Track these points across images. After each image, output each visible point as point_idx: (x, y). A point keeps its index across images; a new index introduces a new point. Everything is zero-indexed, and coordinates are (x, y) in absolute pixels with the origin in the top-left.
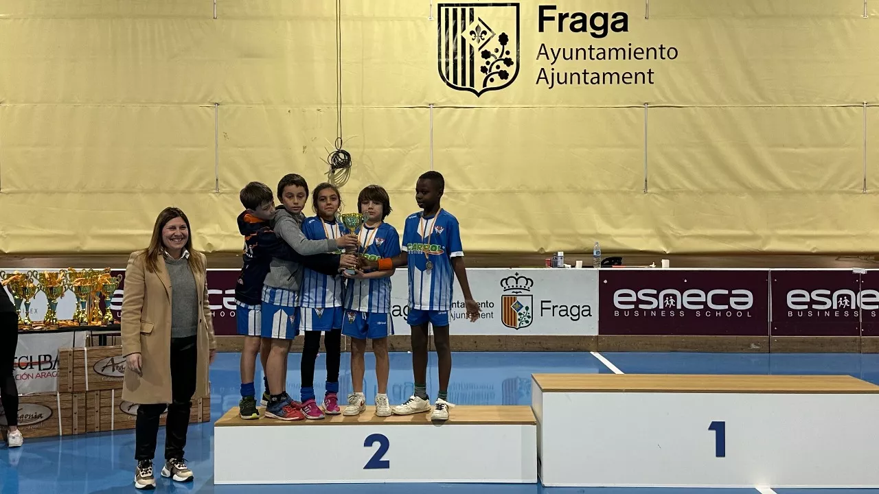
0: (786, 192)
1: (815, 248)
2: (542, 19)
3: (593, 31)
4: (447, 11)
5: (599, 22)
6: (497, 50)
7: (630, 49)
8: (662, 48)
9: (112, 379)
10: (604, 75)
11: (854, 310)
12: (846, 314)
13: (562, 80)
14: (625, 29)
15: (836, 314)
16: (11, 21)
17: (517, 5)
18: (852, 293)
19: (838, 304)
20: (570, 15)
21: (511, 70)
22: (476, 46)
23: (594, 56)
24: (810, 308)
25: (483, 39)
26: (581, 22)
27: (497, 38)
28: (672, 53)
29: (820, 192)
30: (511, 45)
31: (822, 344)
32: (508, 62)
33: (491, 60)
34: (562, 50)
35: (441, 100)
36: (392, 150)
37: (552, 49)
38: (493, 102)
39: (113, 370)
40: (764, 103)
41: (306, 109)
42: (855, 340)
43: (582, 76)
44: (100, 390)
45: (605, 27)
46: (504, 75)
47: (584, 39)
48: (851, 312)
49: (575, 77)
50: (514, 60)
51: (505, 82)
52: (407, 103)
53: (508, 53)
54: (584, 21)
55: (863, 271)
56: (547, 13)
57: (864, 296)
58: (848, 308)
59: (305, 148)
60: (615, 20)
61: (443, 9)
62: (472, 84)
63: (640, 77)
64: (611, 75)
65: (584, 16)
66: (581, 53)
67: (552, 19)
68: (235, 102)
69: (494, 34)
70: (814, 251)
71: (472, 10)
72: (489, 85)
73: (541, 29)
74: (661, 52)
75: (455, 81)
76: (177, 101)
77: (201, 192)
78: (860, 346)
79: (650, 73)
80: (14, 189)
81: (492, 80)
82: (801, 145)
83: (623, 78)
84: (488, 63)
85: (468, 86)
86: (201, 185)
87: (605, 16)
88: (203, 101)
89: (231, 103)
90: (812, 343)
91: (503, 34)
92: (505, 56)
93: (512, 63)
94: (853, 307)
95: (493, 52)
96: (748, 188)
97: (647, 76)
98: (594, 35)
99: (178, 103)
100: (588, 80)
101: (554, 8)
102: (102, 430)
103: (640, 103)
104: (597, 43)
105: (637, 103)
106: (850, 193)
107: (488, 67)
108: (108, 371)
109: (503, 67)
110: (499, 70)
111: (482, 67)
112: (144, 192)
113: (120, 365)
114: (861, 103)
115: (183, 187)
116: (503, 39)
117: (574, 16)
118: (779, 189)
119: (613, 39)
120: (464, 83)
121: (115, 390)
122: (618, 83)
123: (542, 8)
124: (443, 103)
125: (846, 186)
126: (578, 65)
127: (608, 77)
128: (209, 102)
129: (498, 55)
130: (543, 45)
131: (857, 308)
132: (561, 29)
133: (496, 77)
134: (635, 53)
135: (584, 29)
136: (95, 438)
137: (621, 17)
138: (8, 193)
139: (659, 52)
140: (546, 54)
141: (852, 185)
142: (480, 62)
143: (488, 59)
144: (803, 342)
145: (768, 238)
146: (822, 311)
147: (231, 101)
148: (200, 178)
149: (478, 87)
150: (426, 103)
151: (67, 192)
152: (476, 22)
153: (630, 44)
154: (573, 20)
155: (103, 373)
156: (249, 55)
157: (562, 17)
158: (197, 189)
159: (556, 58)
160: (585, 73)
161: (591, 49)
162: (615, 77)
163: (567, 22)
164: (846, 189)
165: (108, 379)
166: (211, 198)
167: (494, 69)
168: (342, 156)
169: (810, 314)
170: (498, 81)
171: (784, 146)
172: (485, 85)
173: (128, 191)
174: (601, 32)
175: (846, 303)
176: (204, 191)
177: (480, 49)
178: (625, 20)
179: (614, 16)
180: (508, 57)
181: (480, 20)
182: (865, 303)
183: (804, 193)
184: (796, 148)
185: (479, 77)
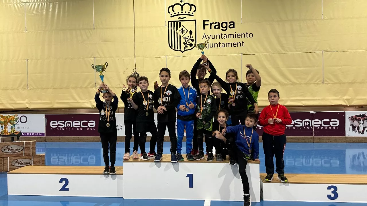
0: (293, 84)
1: (304, 104)
2: (204, 25)
3: (222, 28)
4: (171, 24)
5: (224, 25)
6: (188, 37)
7: (235, 34)
8: (247, 34)
9: (8, 154)
10: (226, 44)
11: (311, 127)
12: (308, 128)
13: (211, 46)
14: (234, 27)
15: (304, 128)
16: (30, 33)
17: (195, 20)
18: (310, 121)
19: (305, 125)
20: (214, 23)
21: (193, 43)
22: (182, 35)
23: (223, 37)
24: (294, 126)
25: (184, 33)
26: (218, 25)
27: (188, 32)
28: (251, 35)
29: (306, 84)
30: (193, 35)
31: (299, 139)
32: (193, 41)
33: (187, 40)
34: (211, 36)
35: (169, 55)
36: (154, 72)
37: (208, 35)
38: (188, 54)
39: (8, 151)
40: (284, 52)
41: (124, 59)
42: (311, 138)
43: (219, 45)
44: (4, 157)
45: (226, 27)
46: (191, 45)
47: (219, 31)
48: (310, 127)
49: (216, 45)
50: (195, 40)
51: (192, 47)
52: (158, 56)
53: (192, 37)
54: (219, 25)
55: (314, 112)
56: (206, 23)
57: (315, 122)
58: (309, 126)
59: (124, 72)
60: (230, 24)
61: (170, 23)
62: (180, 48)
63: (239, 44)
64: (229, 44)
65: (219, 23)
66: (218, 36)
67: (208, 25)
68: (102, 57)
69: (187, 31)
70: (304, 105)
71: (180, 23)
72: (186, 49)
73: (204, 28)
74: (247, 35)
75: (175, 48)
76: (82, 57)
77: (90, 88)
78: (313, 140)
79: (243, 43)
80: (32, 88)
81: (187, 47)
82: (299, 67)
83: (233, 45)
84: (186, 41)
85: (179, 49)
86: (91, 85)
87: (226, 23)
88: (90, 57)
89: (99, 57)
90: (295, 139)
91: (191, 31)
92: (191, 38)
93: (194, 41)
94: (310, 126)
95: (187, 37)
96: (279, 83)
97: (242, 44)
98: (222, 30)
99: (82, 58)
100: (221, 46)
101: (208, 21)
102: (4, 171)
103: (240, 53)
104: (224, 33)
105: (238, 53)
106: (317, 84)
107: (186, 42)
108: (7, 151)
109: (191, 42)
110: (189, 43)
111: (184, 43)
112: (73, 88)
113: (11, 149)
114: (321, 51)
115: (84, 86)
116: (191, 33)
117: (215, 24)
118: (291, 83)
119: (229, 31)
120: (177, 48)
121: (9, 157)
122: (231, 46)
123: (204, 21)
124: (171, 55)
125: (316, 81)
126: (217, 41)
127: (228, 44)
128: (93, 57)
129: (189, 38)
130: (205, 34)
131: (312, 126)
132: (211, 28)
133: (188, 46)
134: (237, 36)
135: (219, 28)
136: (2, 174)
137: (232, 23)
138: (31, 89)
139: (246, 35)
140: (206, 37)
141: (318, 81)
142: (183, 41)
143: (186, 40)
144: (292, 138)
145: (287, 101)
146: (299, 127)
147: (100, 57)
148: (90, 83)
149: (183, 50)
150: (165, 56)
151: (48, 89)
152: (182, 27)
153: (235, 33)
154: (215, 25)
155: (5, 151)
156: (105, 41)
157: (211, 24)
158: (89, 87)
159: (209, 38)
160: (220, 43)
161: (222, 35)
162: (230, 44)
163: (213, 25)
164: (315, 82)
165: (6, 153)
166: (94, 90)
167: (188, 43)
168: (136, 75)
169: (294, 128)
170: (189, 47)
171: (292, 67)
172: (185, 49)
173: (67, 88)
174: (225, 29)
175: (308, 124)
176: (92, 87)
177: (183, 36)
178: (234, 24)
179: (230, 23)
180: (192, 39)
181: (183, 26)
182: (315, 124)
183: (300, 84)
184: (297, 68)
185: (183, 46)
